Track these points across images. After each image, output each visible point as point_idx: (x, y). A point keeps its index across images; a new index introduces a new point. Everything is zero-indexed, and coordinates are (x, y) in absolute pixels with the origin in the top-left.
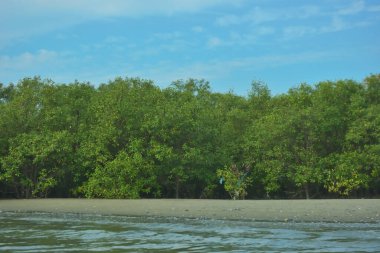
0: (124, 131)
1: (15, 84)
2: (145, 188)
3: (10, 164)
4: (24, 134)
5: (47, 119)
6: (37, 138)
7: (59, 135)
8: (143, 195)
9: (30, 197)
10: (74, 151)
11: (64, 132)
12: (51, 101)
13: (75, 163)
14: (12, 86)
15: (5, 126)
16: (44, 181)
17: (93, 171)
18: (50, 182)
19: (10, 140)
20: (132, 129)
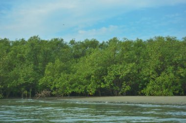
0: (164, 62)
1: (105, 41)
2: (175, 90)
3: (108, 80)
4: (114, 65)
5: (125, 57)
6: (121, 66)
7: (131, 65)
8: (175, 94)
9: (118, 95)
10: (139, 73)
11: (134, 63)
12: (126, 49)
13: (139, 78)
14: (104, 42)
15: (105, 61)
16: (125, 88)
17: (149, 82)
18: (128, 88)
19: (108, 68)
20: (168, 61)
